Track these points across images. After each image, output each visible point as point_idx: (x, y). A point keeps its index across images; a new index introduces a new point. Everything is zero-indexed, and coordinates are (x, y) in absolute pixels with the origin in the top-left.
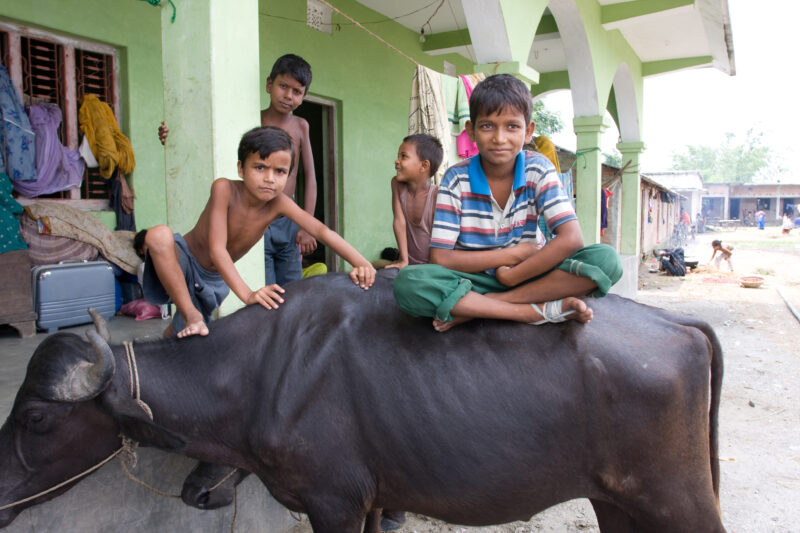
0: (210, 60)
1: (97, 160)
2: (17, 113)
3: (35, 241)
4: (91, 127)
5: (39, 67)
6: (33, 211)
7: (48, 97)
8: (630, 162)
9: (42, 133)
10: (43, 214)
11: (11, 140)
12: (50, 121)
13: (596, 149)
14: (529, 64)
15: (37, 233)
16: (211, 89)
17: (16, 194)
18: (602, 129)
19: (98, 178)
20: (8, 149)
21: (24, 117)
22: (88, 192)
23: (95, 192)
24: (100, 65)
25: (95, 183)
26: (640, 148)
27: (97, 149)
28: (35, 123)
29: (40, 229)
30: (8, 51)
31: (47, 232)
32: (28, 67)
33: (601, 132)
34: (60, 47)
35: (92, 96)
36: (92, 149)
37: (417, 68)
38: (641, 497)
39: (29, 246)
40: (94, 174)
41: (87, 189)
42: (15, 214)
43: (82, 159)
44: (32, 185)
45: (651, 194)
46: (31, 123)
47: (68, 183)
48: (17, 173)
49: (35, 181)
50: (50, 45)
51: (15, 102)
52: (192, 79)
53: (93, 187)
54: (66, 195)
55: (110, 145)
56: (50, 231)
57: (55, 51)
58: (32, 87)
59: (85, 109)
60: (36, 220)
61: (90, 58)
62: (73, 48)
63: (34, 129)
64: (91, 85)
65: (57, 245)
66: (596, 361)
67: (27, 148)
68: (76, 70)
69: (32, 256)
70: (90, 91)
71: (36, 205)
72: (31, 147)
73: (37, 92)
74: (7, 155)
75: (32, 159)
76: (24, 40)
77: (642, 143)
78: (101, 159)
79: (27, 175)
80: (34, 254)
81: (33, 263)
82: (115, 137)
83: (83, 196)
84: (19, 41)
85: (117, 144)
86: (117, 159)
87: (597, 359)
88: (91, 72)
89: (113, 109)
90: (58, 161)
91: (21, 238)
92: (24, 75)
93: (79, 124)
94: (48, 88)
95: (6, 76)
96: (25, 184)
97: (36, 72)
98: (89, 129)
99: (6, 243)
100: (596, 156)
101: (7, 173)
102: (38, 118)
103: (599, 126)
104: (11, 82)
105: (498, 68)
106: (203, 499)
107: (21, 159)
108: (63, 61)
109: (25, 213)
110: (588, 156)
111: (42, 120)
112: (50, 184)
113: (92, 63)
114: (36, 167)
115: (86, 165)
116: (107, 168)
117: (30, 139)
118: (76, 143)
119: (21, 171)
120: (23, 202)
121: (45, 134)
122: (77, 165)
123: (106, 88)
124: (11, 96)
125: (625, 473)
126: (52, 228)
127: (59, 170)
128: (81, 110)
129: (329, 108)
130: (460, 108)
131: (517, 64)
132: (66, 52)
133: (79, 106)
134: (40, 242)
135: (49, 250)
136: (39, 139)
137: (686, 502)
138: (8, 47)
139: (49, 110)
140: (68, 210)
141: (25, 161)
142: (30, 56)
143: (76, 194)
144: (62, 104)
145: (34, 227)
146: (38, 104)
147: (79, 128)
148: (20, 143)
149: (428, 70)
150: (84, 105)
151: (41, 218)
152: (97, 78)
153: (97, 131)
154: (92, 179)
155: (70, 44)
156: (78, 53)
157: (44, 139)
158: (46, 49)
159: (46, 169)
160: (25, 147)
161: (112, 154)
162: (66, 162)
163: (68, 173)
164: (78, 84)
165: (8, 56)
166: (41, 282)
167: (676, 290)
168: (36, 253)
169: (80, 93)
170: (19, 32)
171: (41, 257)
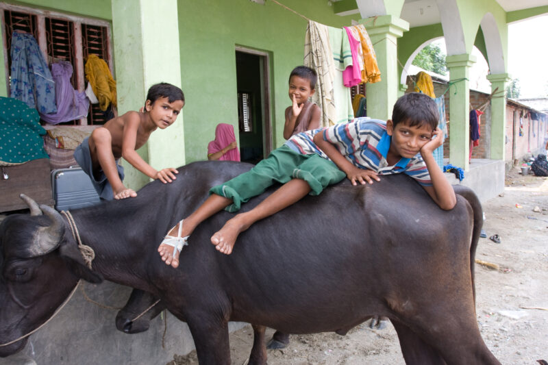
0: (141, 23)
1: (98, 98)
2: (43, 68)
3: (54, 152)
4: (93, 76)
5: (58, 37)
6: (52, 133)
7: (64, 57)
8: (497, 89)
9: (60, 82)
10: (59, 135)
11: (39, 87)
12: (65, 73)
13: (465, 79)
14: (402, 17)
15: (55, 147)
16: (141, 42)
17: (43, 122)
18: (468, 64)
19: (99, 111)
20: (37, 92)
21: (47, 71)
22: (92, 120)
23: (97, 120)
24: (99, 34)
25: (97, 114)
26: (505, 78)
27: (97, 91)
28: (55, 74)
29: (57, 145)
30: (37, 27)
31: (61, 147)
32: (50, 38)
33: (469, 67)
34: (71, 23)
35: (94, 55)
36: (94, 91)
37: (309, 23)
38: (418, 317)
39: (49, 156)
40: (96, 108)
41: (92, 118)
42: (41, 135)
43: (87, 98)
44: (54, 116)
45: (521, 114)
46: (52, 75)
47: (78, 114)
48: (44, 108)
49: (56, 113)
50: (64, 22)
51: (41, 61)
52: (130, 36)
53: (95, 117)
54: (77, 122)
55: (105, 88)
56: (63, 146)
57: (68, 26)
58: (53, 51)
59: (89, 65)
60: (54, 139)
61: (92, 30)
62: (80, 23)
63: (54, 79)
64: (93, 48)
65: (69, 155)
66: (379, 216)
67: (49, 92)
68: (83, 39)
69: (52, 163)
70: (92, 52)
71: (55, 129)
72: (53, 91)
73: (57, 54)
74: (37, 97)
75: (53, 98)
76: (47, 20)
77: (507, 74)
78: (100, 98)
79: (50, 110)
80: (53, 161)
81: (52, 167)
82: (109, 83)
83: (89, 123)
84: (44, 20)
85: (111, 87)
86: (111, 98)
87: (380, 215)
88: (93, 39)
89: (108, 64)
90: (70, 100)
91: (44, 151)
92: (48, 43)
93: (85, 75)
94: (64, 51)
95: (36, 45)
96: (49, 116)
97: (56, 41)
98: (92, 78)
99: (34, 154)
100: (464, 85)
101: (37, 109)
102: (57, 71)
103: (466, 61)
104: (38, 48)
105: (376, 21)
106: (129, 327)
107: (46, 99)
108: (74, 32)
109: (48, 134)
110: (458, 85)
111: (59, 73)
112: (66, 116)
113: (93, 33)
114: (56, 104)
115: (90, 102)
116: (104, 104)
117: (51, 85)
118: (84, 88)
119: (46, 107)
120: (47, 127)
121: (62, 82)
122: (84, 102)
123: (103, 49)
124: (38, 57)
125: (405, 298)
126: (65, 144)
127: (72, 106)
128: (86, 65)
129: (264, 58)
130: (344, 50)
131: (390, 17)
132: (76, 27)
133: (85, 62)
134: (57, 154)
135: (63, 159)
136: (57, 86)
137: (452, 322)
138: (37, 25)
139: (64, 65)
140: (76, 132)
141: (48, 100)
142: (51, 30)
143: (84, 121)
144: (73, 61)
145: (53, 143)
146: (57, 63)
147: (85, 78)
148: (45, 88)
149: (317, 24)
150: (88, 61)
151: (57, 138)
152: (97, 43)
153: (97, 79)
154: (94, 111)
155: (78, 21)
156: (83, 26)
157: (61, 85)
158: (62, 25)
159: (63, 105)
160: (48, 91)
161: (107, 94)
162: (76, 101)
163: (78, 108)
164: (84, 48)
165: (37, 31)
166: (58, 180)
167: (538, 187)
168: (55, 160)
169: (85, 54)
170: (44, 15)
171: (58, 163)
